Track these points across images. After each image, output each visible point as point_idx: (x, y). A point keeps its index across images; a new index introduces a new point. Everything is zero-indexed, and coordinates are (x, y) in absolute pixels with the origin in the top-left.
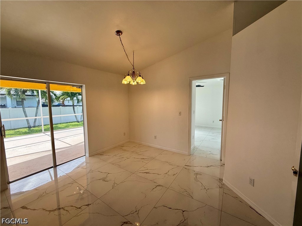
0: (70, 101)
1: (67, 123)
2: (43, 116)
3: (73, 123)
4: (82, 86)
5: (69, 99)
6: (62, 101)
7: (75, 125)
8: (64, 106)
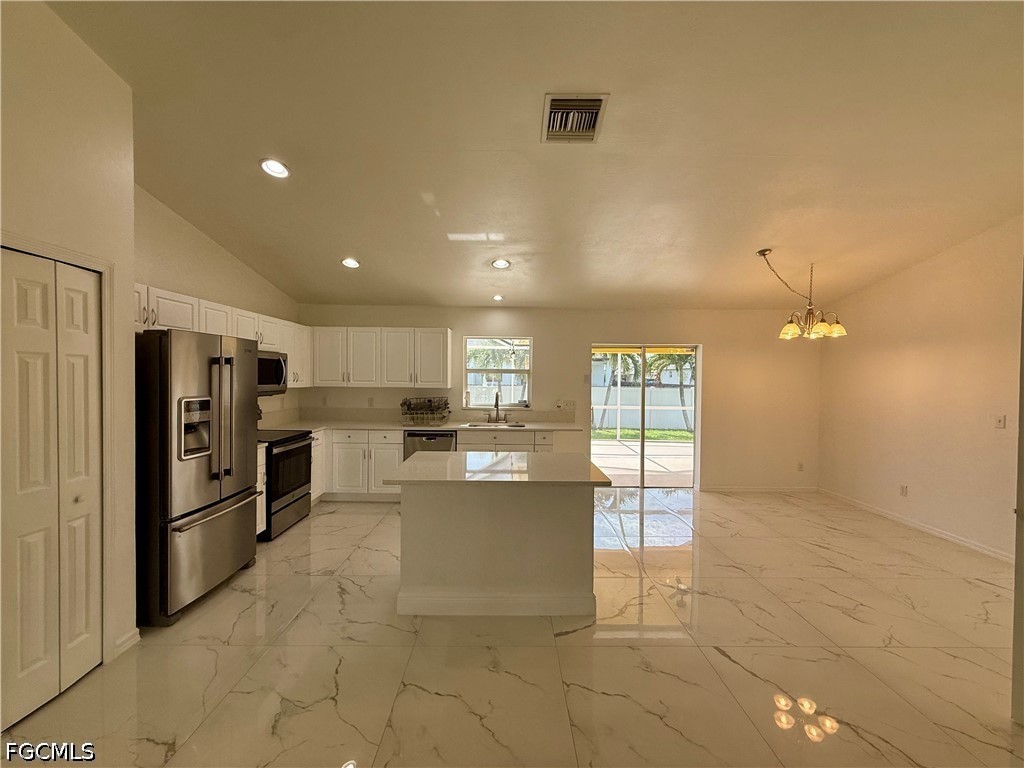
0: (675, 373)
1: (664, 430)
2: (621, 405)
3: (678, 433)
4: (696, 347)
5: (673, 367)
6: (655, 372)
7: (682, 437)
8: (661, 385)
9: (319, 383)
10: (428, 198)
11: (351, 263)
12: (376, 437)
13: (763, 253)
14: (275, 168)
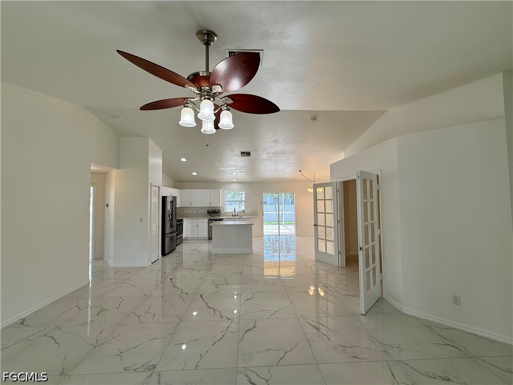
9: (182, 206)
10: (216, 163)
11: (194, 174)
12: (200, 221)
13: (300, 171)
14: (184, 160)
